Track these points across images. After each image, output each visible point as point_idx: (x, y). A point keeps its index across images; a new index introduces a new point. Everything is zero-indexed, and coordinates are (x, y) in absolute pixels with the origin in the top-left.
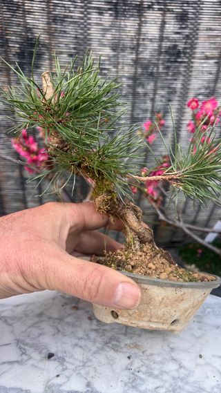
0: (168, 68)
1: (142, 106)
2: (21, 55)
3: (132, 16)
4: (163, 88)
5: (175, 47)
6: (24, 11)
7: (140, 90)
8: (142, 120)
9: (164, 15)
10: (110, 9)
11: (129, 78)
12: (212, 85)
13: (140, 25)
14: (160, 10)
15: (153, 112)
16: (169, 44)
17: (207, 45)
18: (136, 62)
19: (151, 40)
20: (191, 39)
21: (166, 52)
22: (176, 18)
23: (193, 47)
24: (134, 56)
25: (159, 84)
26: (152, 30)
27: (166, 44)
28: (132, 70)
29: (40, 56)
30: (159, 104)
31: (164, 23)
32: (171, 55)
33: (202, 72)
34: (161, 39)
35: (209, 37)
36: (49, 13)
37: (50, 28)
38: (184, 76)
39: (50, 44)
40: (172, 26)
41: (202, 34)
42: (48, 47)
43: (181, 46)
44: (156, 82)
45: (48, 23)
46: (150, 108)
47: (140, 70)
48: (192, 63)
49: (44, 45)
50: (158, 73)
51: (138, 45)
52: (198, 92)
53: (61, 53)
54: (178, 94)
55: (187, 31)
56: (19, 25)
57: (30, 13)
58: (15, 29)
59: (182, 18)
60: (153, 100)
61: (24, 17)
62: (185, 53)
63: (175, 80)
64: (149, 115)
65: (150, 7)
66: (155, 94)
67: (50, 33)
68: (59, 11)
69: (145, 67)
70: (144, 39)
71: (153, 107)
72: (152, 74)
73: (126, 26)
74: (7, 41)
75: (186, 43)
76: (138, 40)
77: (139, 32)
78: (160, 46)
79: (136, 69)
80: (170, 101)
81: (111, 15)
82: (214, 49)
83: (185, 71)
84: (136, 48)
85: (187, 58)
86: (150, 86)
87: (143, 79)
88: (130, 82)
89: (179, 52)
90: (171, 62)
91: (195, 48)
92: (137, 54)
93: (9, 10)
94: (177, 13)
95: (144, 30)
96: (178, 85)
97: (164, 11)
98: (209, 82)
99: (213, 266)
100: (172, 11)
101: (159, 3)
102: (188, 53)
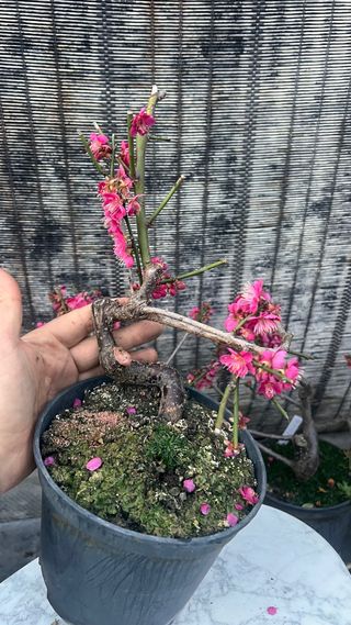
0: (216, 240)
2: (38, 239)
5: (222, 217)
6: (40, 193)
7: (184, 266)
8: (189, 297)
9: (206, 185)
11: (169, 255)
12: (272, 254)
13: (178, 198)
14: (200, 180)
15: (201, 289)
16: (214, 215)
17: (261, 212)
18: (177, 237)
19: (193, 213)
20: (242, 208)
21: (212, 224)
22: (221, 187)
23: (244, 216)
24: (173, 231)
25: (207, 258)
26: (193, 201)
27: (210, 216)
28: (174, 246)
29: (60, 238)
30: (209, 279)
31: (206, 194)
32: (217, 226)
33: (259, 241)
34: (205, 210)
35: (263, 203)
36: (70, 192)
37: (71, 209)
38: (236, 247)
39: (73, 225)
40: (216, 197)
41: (253, 201)
42: (71, 229)
43: (229, 216)
44: (203, 256)
45: (69, 204)
46: (198, 285)
47: (182, 245)
48: (245, 232)
49: (65, 227)
50: (204, 246)
51: (178, 219)
52: (256, 263)
53: (86, 234)
54: (231, 267)
55: (235, 200)
56: (34, 208)
57: (46, 194)
58: (30, 212)
59: (228, 187)
61: (40, 199)
62: (235, 223)
63: (226, 252)
64: (197, 292)
65: (188, 179)
67: (72, 213)
68: (80, 191)
69: (189, 242)
70: (184, 212)
71: (201, 283)
72: (196, 248)
74: (21, 225)
75: (235, 212)
76: (178, 214)
77: (178, 205)
78: (204, 218)
79: (178, 244)
80: (222, 275)
82: (270, 216)
83: (237, 242)
84: (176, 222)
85: (238, 228)
86: (197, 261)
87: (187, 255)
88: (172, 259)
89: (228, 223)
90: (220, 234)
91: (247, 217)
92: (178, 228)
93: (22, 193)
94: (222, 182)
95: (183, 202)
96: (229, 258)
97: (206, 182)
98: (268, 251)
99: (286, 479)
100: (215, 181)
101: (199, 174)
102: (239, 223)
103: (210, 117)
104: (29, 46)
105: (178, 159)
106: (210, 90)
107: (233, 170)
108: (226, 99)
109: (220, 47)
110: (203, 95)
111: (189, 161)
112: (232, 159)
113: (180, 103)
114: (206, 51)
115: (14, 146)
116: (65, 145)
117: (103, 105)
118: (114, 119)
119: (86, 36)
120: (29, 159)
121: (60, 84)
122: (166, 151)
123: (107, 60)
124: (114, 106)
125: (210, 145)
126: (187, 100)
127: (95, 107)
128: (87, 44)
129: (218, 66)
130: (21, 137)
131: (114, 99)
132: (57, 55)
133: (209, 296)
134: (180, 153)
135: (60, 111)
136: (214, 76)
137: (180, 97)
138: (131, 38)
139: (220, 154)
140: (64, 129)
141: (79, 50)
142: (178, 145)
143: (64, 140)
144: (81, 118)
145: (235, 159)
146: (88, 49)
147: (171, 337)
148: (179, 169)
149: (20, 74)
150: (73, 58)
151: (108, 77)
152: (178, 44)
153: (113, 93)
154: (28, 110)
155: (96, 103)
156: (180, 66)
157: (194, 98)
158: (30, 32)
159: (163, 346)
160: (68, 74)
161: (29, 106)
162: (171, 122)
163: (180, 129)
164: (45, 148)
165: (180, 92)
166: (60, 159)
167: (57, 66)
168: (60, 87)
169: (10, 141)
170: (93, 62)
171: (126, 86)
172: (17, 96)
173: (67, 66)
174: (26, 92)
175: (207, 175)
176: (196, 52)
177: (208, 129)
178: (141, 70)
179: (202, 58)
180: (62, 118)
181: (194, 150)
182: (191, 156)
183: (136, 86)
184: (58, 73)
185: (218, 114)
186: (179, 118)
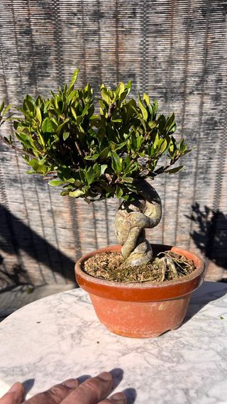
0: (208, 134)
1: (188, 163)
3: (178, 100)
4: (204, 149)
5: (212, 119)
8: (189, 174)
9: (202, 98)
10: (161, 97)
13: (184, 106)
14: (198, 94)
15: (197, 168)
16: (207, 117)
18: (182, 131)
19: (193, 115)
21: (205, 123)
22: (212, 99)
24: (180, 127)
25: (201, 147)
26: (193, 108)
27: (204, 118)
28: (179, 138)
31: (202, 103)
32: (209, 124)
34: (201, 114)
38: (221, 139)
40: (208, 105)
43: (217, 118)
44: (198, 145)
46: (195, 165)
47: (185, 137)
50: (200, 138)
51: (183, 119)
54: (217, 153)
55: (221, 107)
59: (216, 98)
60: (197, 158)
62: (220, 123)
63: (214, 143)
64: (194, 170)
65: (191, 93)
66: (198, 154)
69: (190, 135)
70: (187, 115)
71: (197, 163)
72: (195, 139)
73: (174, 107)
75: (221, 115)
76: (183, 116)
77: (183, 111)
78: (200, 119)
79: (182, 136)
80: (211, 159)
81: (162, 101)
83: (222, 136)
84: (182, 122)
85: (223, 126)
89: (216, 122)
90: (210, 130)
92: (183, 126)
94: (213, 95)
95: (187, 108)
96: (217, 146)
97: (202, 95)
100: (208, 94)
101: (198, 90)
102: (223, 122)
103: (206, 53)
104: (102, 17)
105: (184, 81)
106: (206, 37)
107: (220, 88)
108: (217, 42)
109: (213, 11)
110: (202, 40)
111: (192, 82)
112: (219, 80)
113: (187, 46)
114: (204, 13)
115: (89, 74)
116: (118, 73)
117: (141, 49)
118: (147, 57)
119: (134, 9)
120: (97, 82)
121: (118, 37)
122: (177, 76)
123: (145, 22)
124: (147, 49)
125: (206, 72)
126: (192, 43)
127: (136, 50)
128: (134, 13)
129: (212, 22)
130: (94, 68)
131: (148, 45)
132: (117, 21)
133: (202, 173)
134: (186, 77)
135: (117, 53)
136: (209, 28)
137: (188, 42)
138: (160, 8)
139: (212, 77)
140: (118, 63)
141: (130, 17)
142: (185, 72)
143: (118, 70)
144: (128, 57)
145: (221, 80)
146: (135, 17)
147: (175, 201)
148: (185, 87)
149: (96, 33)
150: (126, 22)
151: (145, 32)
152: (187, 11)
153: (147, 41)
154: (99, 53)
155: (137, 48)
156: (189, 23)
157: (196, 43)
158: (103, 9)
159: (169, 208)
160: (123, 31)
161: (100, 51)
162: (182, 58)
163: (187, 62)
164: (107, 75)
165: (187, 39)
166: (114, 82)
167: (117, 27)
168: (117, 39)
169: (88, 71)
170: (137, 24)
171: (155, 37)
172: (94, 45)
173: (122, 27)
174: (98, 42)
175: (203, 91)
176: (199, 14)
177: (204, 62)
178: (165, 27)
179: (202, 17)
180: (117, 57)
181: (195, 75)
182: (193, 79)
183: (161, 37)
184: (117, 31)
185: (211, 51)
186: (187, 55)
